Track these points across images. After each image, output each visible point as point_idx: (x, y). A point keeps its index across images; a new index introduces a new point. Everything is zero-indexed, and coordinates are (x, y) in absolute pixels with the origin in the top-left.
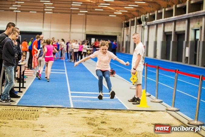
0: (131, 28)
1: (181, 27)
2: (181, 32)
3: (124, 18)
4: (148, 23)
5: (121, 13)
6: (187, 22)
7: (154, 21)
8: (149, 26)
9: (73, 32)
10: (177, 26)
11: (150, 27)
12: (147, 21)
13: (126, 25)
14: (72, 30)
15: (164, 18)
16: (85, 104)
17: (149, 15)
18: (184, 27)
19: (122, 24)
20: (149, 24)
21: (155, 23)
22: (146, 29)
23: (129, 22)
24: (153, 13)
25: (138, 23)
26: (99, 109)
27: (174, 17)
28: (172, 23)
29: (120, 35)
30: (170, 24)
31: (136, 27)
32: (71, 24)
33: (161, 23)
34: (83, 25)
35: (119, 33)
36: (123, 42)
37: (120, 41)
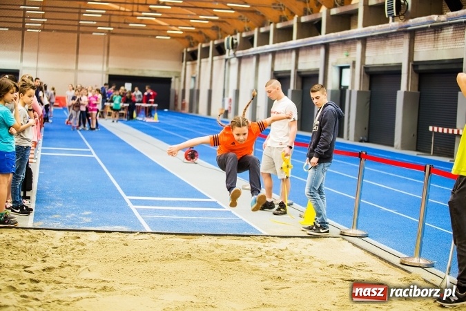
0: (200, 62)
1: (311, 62)
2: (309, 71)
3: (186, 42)
4: (240, 53)
5: (182, 32)
6: (322, 51)
7: (252, 49)
8: (240, 59)
9: (82, 71)
10: (301, 60)
11: (243, 61)
12: (236, 48)
13: (190, 57)
14: (81, 66)
15: (274, 43)
16: (172, 223)
17: (241, 37)
18: (316, 62)
19: (183, 54)
20: (241, 55)
21: (255, 53)
22: (235, 64)
23: (197, 51)
24: (249, 34)
25: (217, 53)
26: (205, 235)
27: (295, 42)
28: (289, 54)
29: (178, 76)
30: (286, 55)
31: (212, 61)
32: (77, 53)
33: (266, 54)
34: (104, 56)
35: (175, 72)
36: (184, 91)
37: (177, 88)
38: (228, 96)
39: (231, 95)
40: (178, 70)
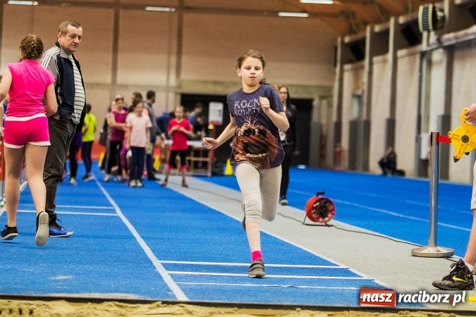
0: (371, 64)
3: (342, 23)
4: (450, 38)
5: (330, 2)
7: (472, 29)
9: (124, 87)
11: (457, 54)
12: (442, 28)
13: (350, 55)
14: (122, 77)
17: (451, 5)
19: (336, 48)
20: (453, 42)
22: (440, 62)
23: (363, 41)
25: (405, 42)
29: (326, 96)
31: (395, 59)
32: (115, 50)
34: (169, 55)
35: (319, 87)
36: (338, 125)
37: (324, 121)
38: (427, 131)
39: (434, 127)
40: (327, 83)
